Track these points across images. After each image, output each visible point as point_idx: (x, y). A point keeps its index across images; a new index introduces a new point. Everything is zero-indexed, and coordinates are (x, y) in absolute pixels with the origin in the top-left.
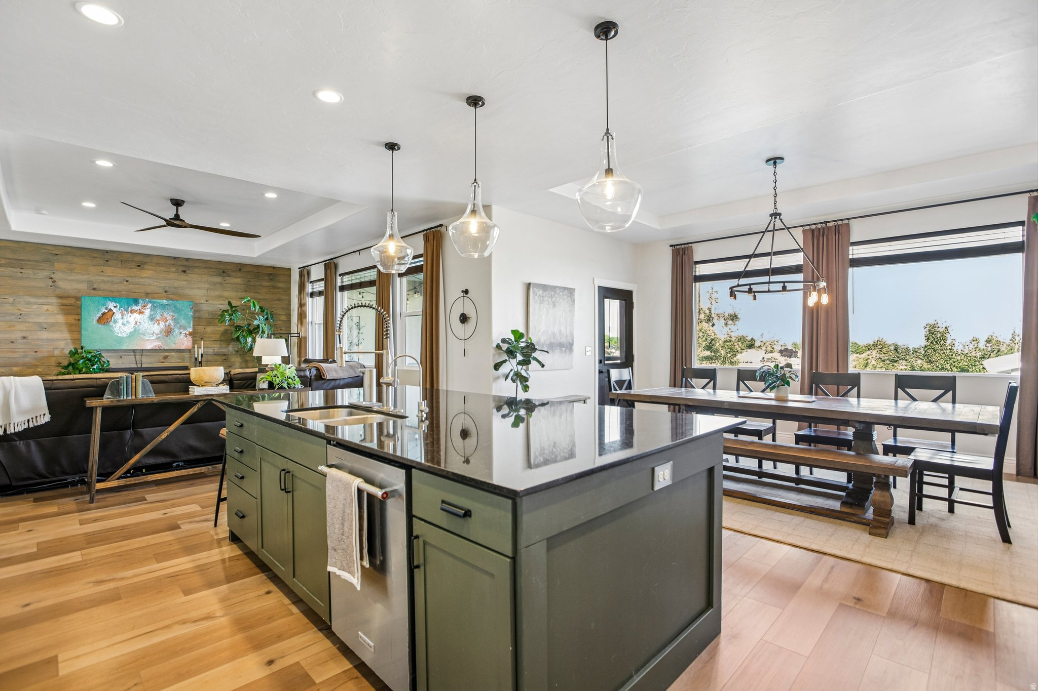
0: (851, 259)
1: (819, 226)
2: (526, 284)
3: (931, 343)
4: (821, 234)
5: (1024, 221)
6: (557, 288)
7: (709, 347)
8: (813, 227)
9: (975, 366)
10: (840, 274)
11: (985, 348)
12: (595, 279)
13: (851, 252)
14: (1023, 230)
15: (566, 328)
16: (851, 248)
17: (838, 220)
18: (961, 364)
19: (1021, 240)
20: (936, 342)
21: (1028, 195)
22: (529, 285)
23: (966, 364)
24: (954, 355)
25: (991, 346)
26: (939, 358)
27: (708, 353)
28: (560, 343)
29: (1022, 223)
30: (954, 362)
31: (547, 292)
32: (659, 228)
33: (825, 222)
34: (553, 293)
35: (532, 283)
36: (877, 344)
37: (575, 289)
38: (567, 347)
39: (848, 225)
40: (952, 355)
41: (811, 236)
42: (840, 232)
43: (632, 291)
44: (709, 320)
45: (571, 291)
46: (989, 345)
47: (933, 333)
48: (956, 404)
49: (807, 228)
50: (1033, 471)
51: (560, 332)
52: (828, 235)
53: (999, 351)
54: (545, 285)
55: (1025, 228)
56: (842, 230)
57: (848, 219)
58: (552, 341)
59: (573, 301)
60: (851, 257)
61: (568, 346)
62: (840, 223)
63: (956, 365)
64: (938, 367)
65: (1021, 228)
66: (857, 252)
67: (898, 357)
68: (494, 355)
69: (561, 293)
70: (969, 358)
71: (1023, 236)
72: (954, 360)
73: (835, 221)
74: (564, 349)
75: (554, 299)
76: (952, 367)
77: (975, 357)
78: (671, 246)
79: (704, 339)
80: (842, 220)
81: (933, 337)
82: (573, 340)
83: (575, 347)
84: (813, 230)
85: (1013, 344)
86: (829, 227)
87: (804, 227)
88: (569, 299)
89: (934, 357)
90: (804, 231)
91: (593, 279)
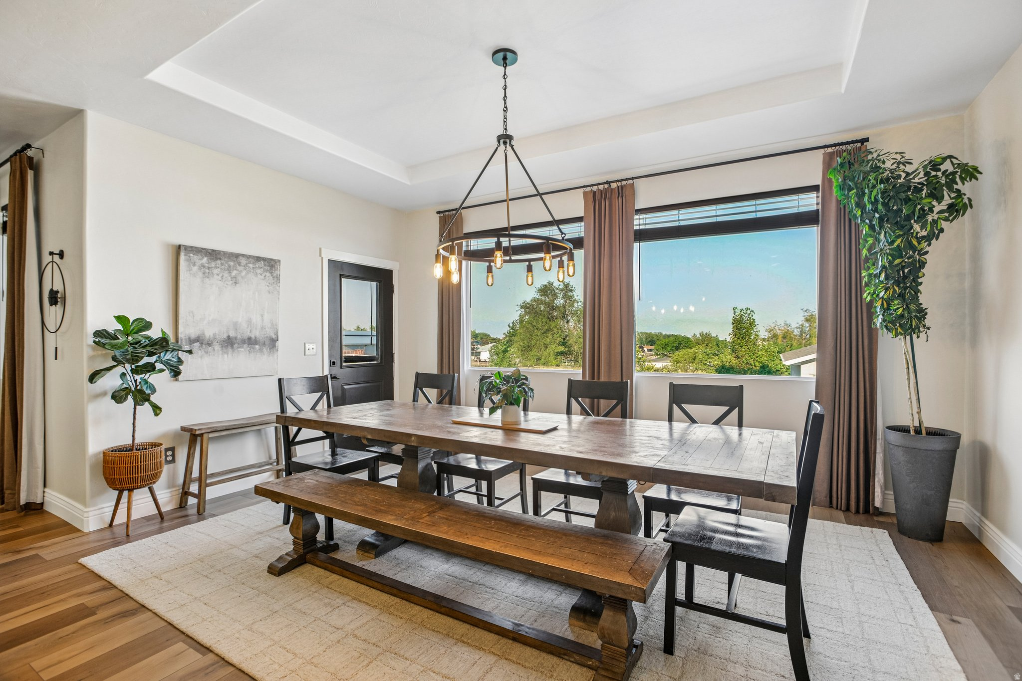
0: (636, 231)
1: (601, 187)
2: (173, 246)
3: (738, 338)
4: (603, 197)
5: (819, 185)
6: (241, 257)
7: (564, 343)
8: (595, 188)
9: (773, 361)
10: (624, 248)
11: (782, 343)
12: (323, 250)
13: (636, 222)
14: (818, 197)
15: (262, 316)
16: (636, 217)
17: (622, 180)
18: (762, 359)
19: (815, 208)
20: (742, 338)
21: (822, 151)
22: (178, 249)
23: (766, 359)
24: (757, 350)
25: (786, 342)
26: (744, 353)
27: (561, 349)
28: (250, 339)
29: (815, 188)
30: (757, 357)
31: (219, 262)
32: (409, 183)
33: (608, 183)
34: (232, 264)
35: (183, 245)
36: (705, 340)
37: (279, 261)
38: (264, 344)
39: (632, 185)
40: (755, 350)
41: (592, 199)
42: (624, 194)
43: (391, 271)
44: (564, 317)
45: (271, 264)
46: (784, 341)
47: (739, 329)
48: (743, 428)
49: (589, 189)
50: (828, 499)
51: (249, 322)
52: (610, 199)
53: (792, 346)
54: (213, 251)
55: (820, 194)
56: (627, 193)
57: (633, 178)
58: (231, 335)
59: (278, 278)
60: (636, 228)
61: (267, 342)
62: (624, 183)
63: (759, 360)
64: (743, 362)
65: (814, 195)
66: (642, 222)
67: (719, 352)
68: (91, 358)
69: (251, 266)
70: (769, 353)
71: (818, 204)
72: (757, 356)
73: (618, 181)
74: (257, 346)
75: (234, 273)
76: (755, 362)
77: (773, 352)
78: (438, 213)
79: (558, 335)
80: (627, 179)
81: (740, 333)
82: (277, 334)
83: (280, 344)
84: (594, 193)
85: (801, 340)
86: (612, 189)
87: (585, 189)
88: (268, 274)
89: (741, 352)
90: (585, 193)
91: (320, 249)
